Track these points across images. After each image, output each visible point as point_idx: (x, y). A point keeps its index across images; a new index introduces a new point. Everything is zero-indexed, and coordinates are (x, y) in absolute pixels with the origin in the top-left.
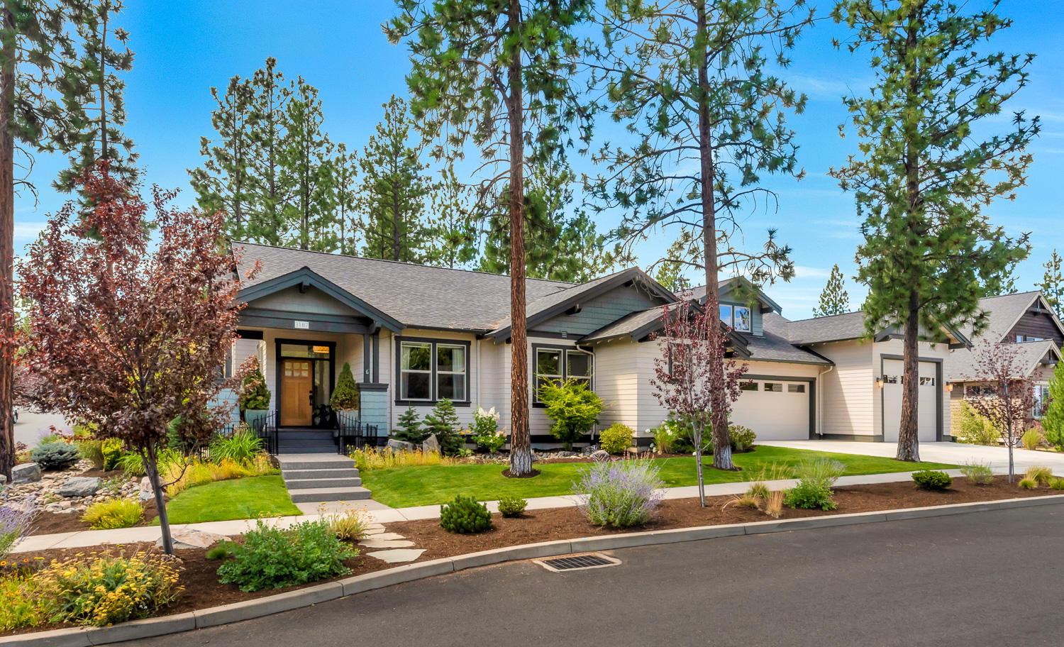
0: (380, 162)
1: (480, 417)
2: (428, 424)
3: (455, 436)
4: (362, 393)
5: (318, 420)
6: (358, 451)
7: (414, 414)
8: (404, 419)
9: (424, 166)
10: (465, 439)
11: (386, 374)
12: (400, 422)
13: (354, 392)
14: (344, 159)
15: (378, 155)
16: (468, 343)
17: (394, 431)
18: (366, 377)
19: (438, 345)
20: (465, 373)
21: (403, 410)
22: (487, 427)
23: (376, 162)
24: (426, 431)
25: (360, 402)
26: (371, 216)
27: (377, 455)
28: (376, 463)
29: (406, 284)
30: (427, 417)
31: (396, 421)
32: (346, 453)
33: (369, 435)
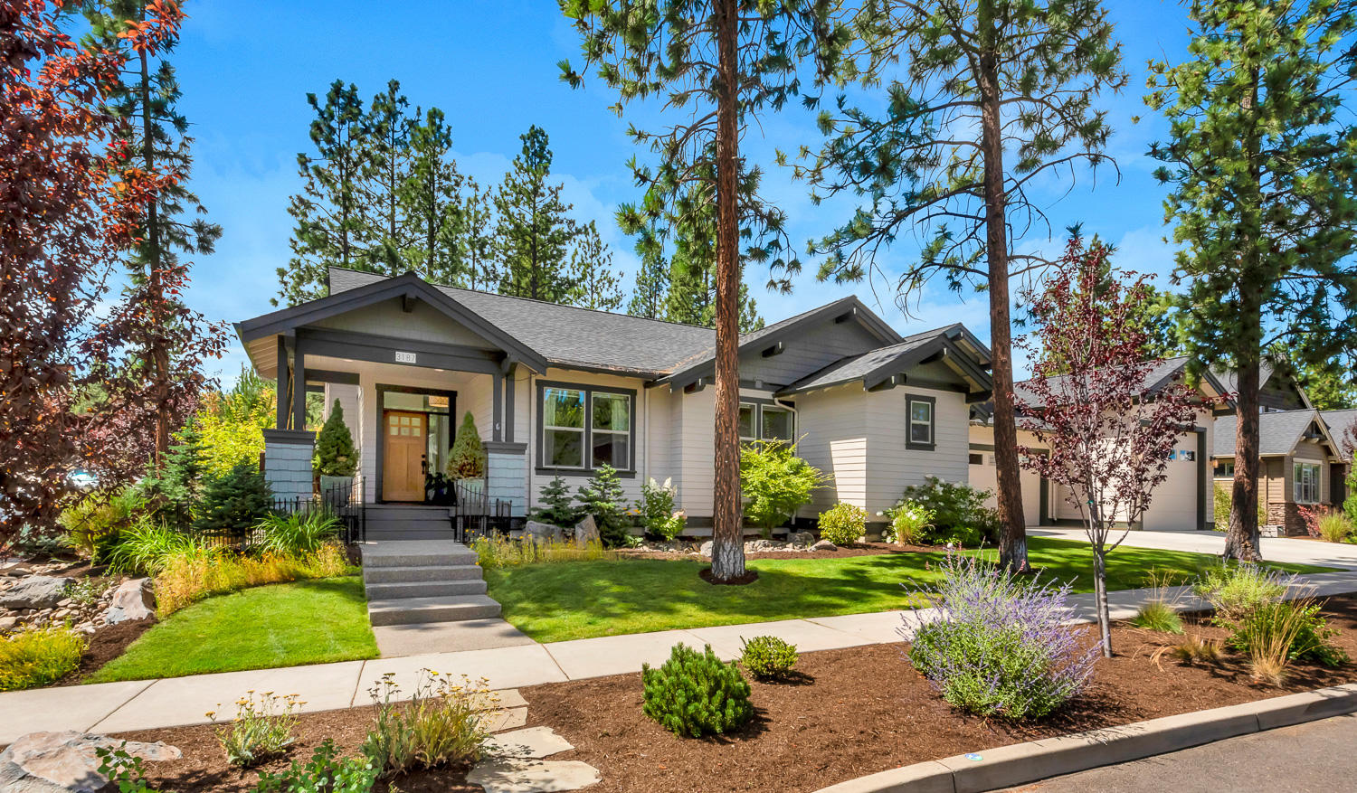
0: (516, 203)
1: (651, 492)
2: (582, 500)
3: (621, 517)
4: (490, 455)
5: (432, 493)
6: (482, 539)
7: (563, 485)
8: (549, 492)
9: (566, 207)
10: (632, 522)
11: (524, 430)
12: (542, 496)
13: (478, 454)
14: (476, 201)
15: (514, 195)
16: (633, 393)
17: (535, 509)
18: (497, 434)
19: (594, 394)
20: (628, 433)
21: (547, 481)
22: (660, 505)
23: (513, 204)
24: (578, 509)
25: (487, 468)
26: (505, 265)
27: (511, 545)
28: (509, 558)
29: (549, 323)
30: (581, 490)
31: (536, 495)
32: (465, 541)
33: (500, 515)
